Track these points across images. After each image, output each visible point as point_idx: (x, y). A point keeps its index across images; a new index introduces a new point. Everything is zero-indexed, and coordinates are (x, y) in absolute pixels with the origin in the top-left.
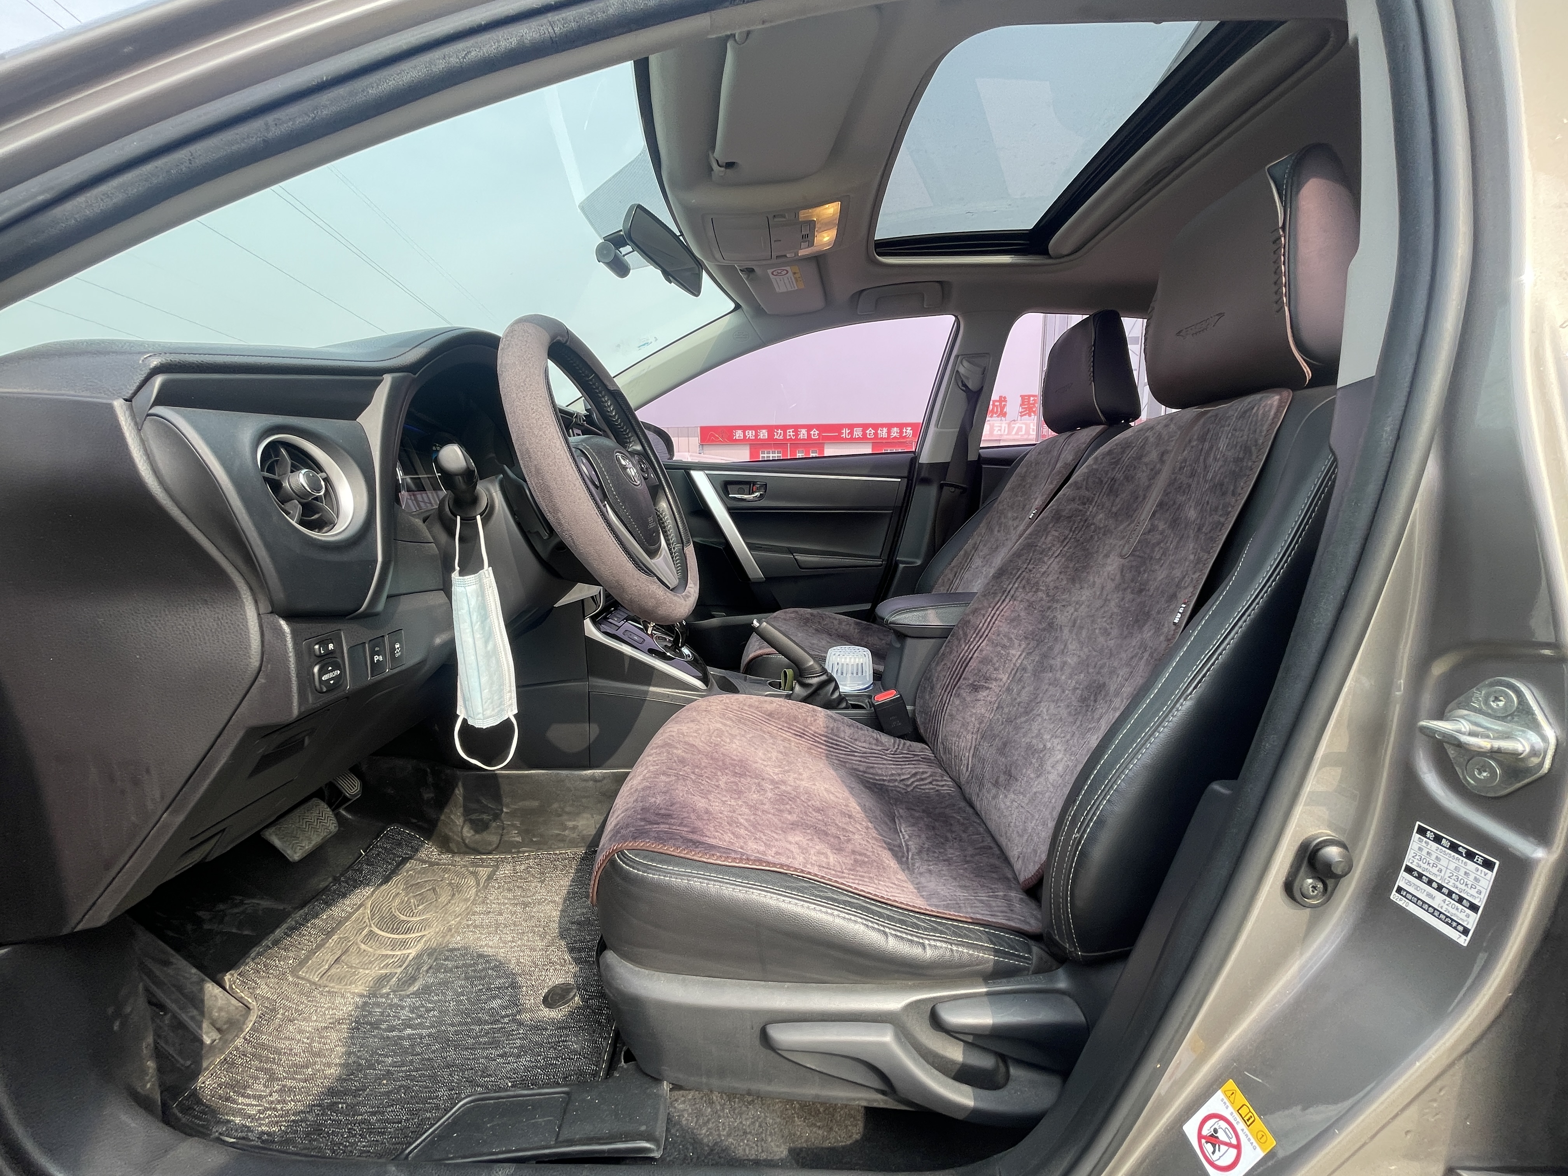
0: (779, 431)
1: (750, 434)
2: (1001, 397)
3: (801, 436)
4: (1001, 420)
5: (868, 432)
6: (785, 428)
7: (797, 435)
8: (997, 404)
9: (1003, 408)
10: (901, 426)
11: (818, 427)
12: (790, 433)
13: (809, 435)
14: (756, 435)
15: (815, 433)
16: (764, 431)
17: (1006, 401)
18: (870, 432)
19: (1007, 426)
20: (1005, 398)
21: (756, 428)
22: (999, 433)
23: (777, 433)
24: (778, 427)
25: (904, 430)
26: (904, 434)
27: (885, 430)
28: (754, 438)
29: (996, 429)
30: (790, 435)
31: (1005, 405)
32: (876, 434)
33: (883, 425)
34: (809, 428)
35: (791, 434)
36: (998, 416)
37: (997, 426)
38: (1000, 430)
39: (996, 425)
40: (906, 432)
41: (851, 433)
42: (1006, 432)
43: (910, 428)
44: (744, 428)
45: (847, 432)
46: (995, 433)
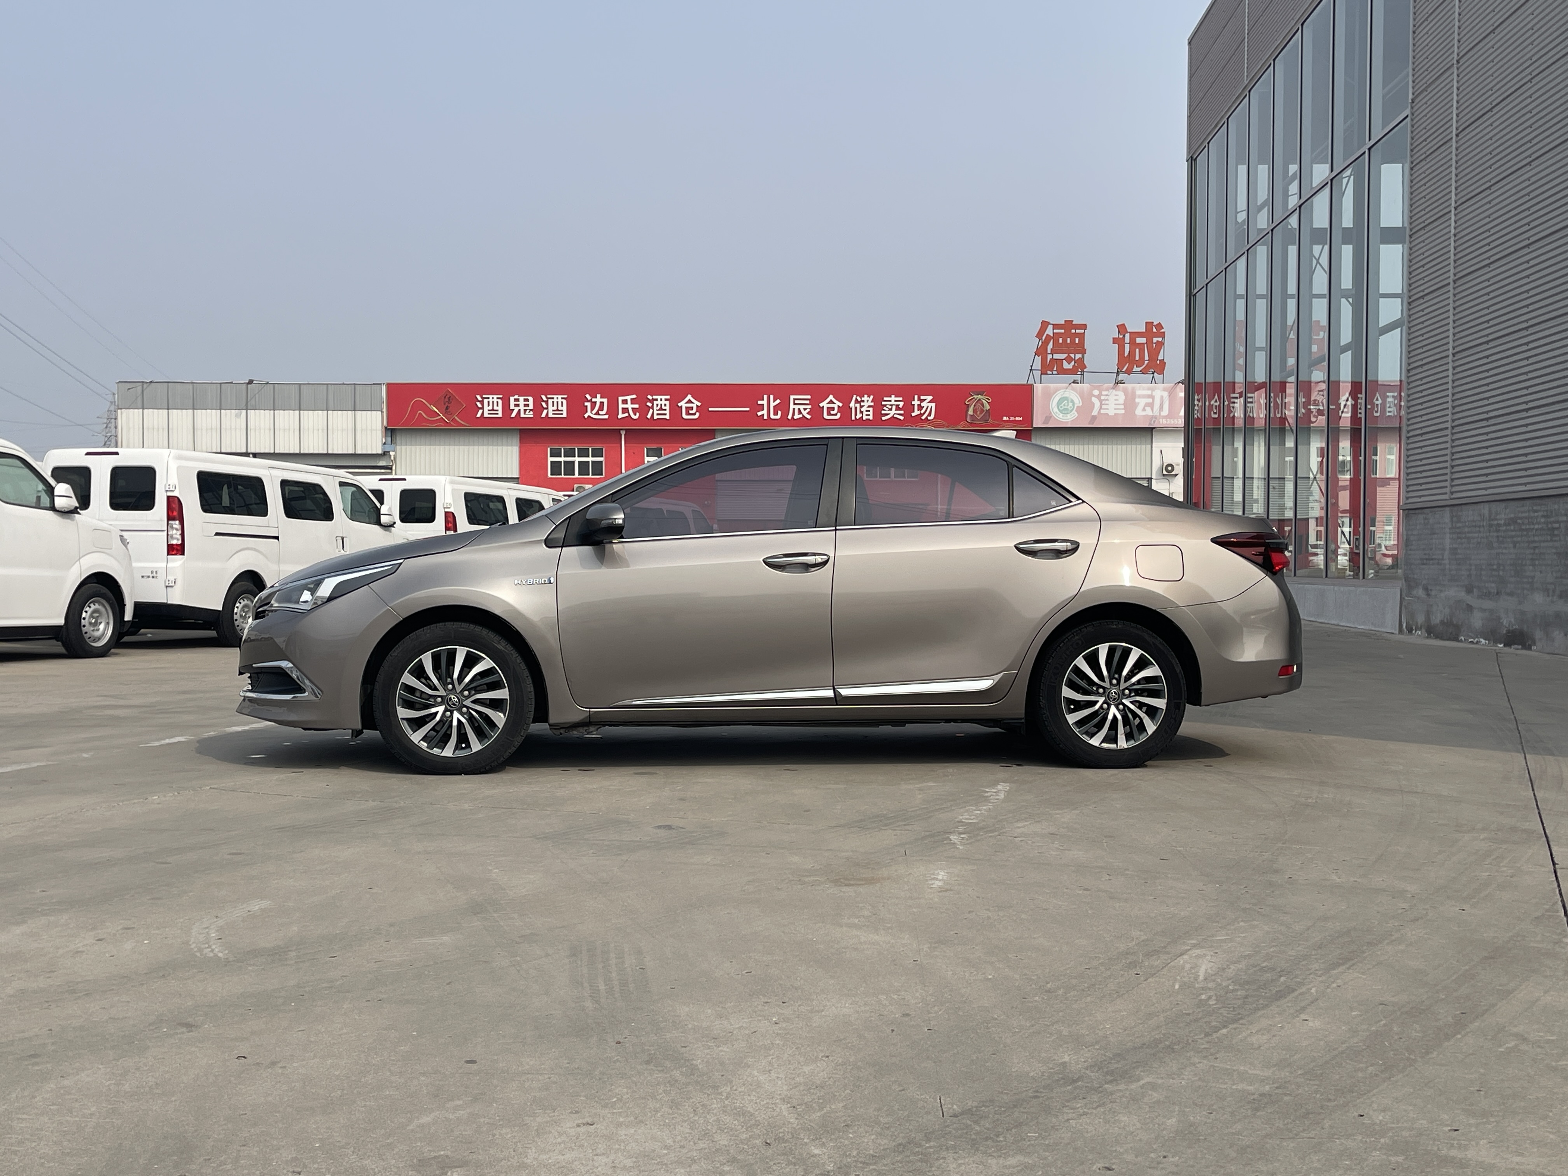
0: (598, 400)
1: (523, 406)
2: (1149, 325)
3: (654, 413)
4: (1153, 380)
5: (824, 404)
6: (612, 391)
7: (643, 409)
8: (1139, 340)
9: (1154, 353)
10: (907, 392)
11: (697, 390)
12: (627, 405)
13: (675, 410)
14: (538, 408)
15: (690, 405)
16: (558, 398)
17: (1163, 335)
18: (831, 404)
19: (1165, 394)
20: (1159, 326)
21: (539, 391)
22: (1149, 411)
23: (594, 404)
24: (595, 389)
25: (916, 403)
26: (916, 412)
27: (868, 401)
28: (530, 415)
29: (1142, 402)
30: (625, 410)
31: (1161, 344)
32: (845, 410)
33: (862, 390)
34: (676, 392)
35: (630, 406)
36: (1143, 372)
37: (1140, 397)
38: (1151, 406)
39: (1138, 392)
40: (920, 407)
41: (784, 407)
42: (1165, 412)
43: (930, 398)
44: (506, 390)
45: (772, 404)
46: (1139, 412)
